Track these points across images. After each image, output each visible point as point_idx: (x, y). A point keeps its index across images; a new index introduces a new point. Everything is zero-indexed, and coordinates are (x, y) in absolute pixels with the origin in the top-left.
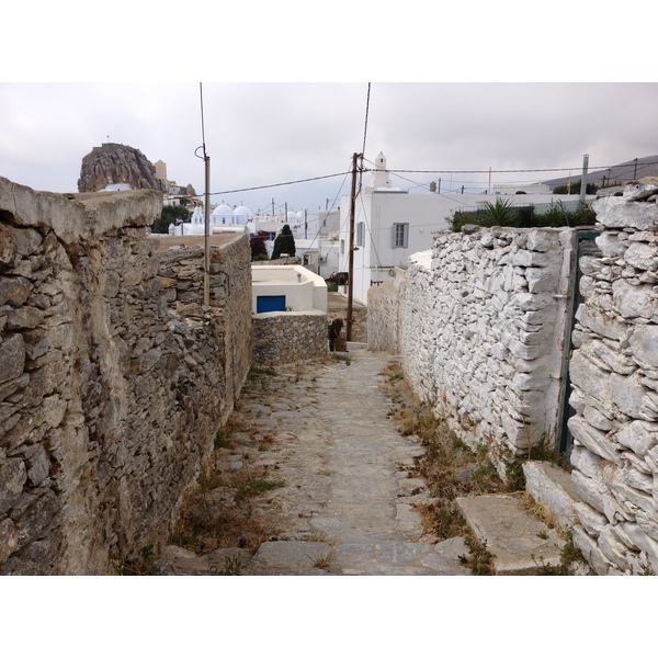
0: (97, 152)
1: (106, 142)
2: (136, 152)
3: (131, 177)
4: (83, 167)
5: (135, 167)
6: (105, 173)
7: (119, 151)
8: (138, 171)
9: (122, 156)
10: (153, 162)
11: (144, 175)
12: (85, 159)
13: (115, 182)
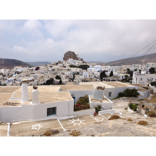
0: (67, 53)
1: (69, 51)
2: (74, 52)
3: (73, 57)
4: (64, 55)
5: (74, 55)
6: (69, 57)
7: (71, 53)
8: (74, 56)
9: (72, 53)
10: (76, 54)
11: (75, 57)
12: (65, 54)
13: (70, 58)
